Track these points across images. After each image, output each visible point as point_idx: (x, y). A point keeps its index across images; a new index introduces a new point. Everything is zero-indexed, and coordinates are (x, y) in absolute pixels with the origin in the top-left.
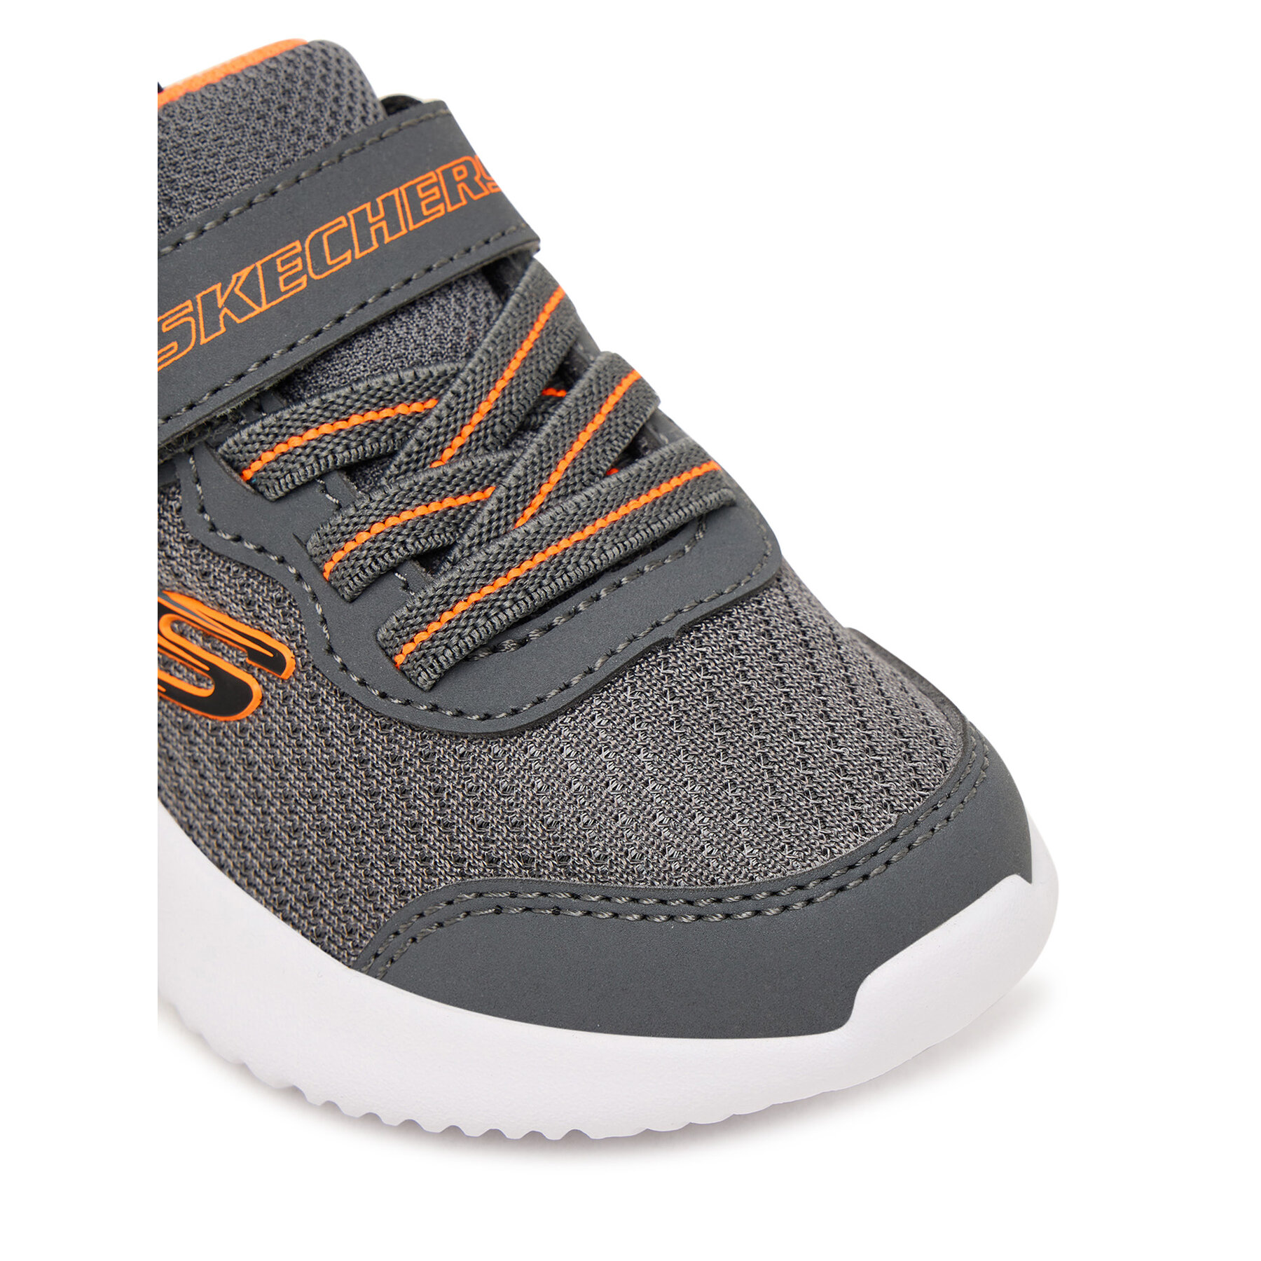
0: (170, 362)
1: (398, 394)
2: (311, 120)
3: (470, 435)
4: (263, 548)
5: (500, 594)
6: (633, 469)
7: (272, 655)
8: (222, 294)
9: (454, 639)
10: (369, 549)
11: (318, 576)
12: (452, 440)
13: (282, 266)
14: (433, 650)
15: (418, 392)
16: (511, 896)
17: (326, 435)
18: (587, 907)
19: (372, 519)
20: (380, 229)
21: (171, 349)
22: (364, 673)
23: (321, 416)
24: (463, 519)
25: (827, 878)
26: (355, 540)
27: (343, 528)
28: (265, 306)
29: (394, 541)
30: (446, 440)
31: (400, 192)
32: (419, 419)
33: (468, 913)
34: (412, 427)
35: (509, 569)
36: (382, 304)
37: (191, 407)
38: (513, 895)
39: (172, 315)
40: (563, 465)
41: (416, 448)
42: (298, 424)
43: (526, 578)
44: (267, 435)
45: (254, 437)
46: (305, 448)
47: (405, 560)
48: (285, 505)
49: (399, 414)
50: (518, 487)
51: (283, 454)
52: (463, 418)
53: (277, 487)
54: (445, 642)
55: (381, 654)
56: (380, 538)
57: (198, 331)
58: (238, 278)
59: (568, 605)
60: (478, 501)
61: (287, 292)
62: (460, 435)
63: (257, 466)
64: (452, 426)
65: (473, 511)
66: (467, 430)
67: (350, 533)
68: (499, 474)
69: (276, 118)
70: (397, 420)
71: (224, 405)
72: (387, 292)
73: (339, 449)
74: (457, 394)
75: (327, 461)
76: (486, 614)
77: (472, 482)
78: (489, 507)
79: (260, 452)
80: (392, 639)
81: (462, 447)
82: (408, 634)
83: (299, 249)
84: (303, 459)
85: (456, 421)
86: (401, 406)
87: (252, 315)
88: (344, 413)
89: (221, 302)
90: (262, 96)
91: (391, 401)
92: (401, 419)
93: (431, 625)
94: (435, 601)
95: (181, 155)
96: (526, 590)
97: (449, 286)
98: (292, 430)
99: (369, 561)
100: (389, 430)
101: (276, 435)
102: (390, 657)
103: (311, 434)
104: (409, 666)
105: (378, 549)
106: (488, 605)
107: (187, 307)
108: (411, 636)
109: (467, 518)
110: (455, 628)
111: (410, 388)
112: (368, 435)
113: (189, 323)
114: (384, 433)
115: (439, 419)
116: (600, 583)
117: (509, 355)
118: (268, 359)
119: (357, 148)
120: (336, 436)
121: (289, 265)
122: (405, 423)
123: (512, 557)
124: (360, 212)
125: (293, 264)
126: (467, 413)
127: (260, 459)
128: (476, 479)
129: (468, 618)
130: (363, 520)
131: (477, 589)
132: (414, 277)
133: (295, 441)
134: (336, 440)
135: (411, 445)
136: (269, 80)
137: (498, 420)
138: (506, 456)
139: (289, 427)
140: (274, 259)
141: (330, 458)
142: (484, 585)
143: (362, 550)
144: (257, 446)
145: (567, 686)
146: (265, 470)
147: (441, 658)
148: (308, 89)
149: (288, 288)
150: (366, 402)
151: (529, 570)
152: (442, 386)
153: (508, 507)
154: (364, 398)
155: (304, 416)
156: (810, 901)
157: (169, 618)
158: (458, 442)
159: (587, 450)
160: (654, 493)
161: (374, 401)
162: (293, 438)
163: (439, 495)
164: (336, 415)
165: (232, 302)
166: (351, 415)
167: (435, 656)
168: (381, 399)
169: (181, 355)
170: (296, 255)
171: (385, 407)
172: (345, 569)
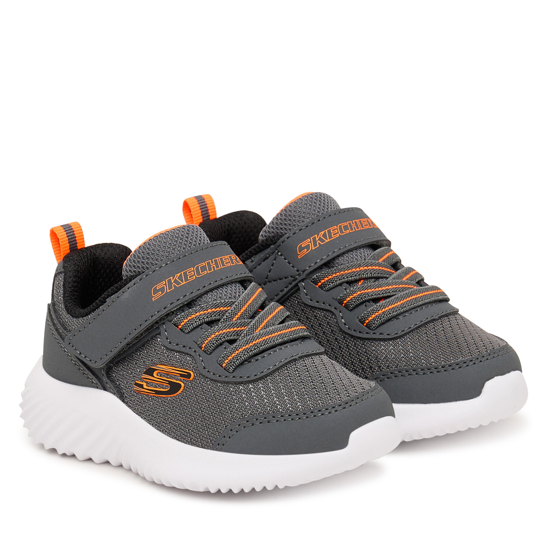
0: (159, 297)
1: (220, 305)
2: (194, 241)
3: (240, 315)
4: (184, 346)
5: (251, 347)
6: (284, 324)
7: (187, 374)
8: (173, 279)
9: (239, 358)
10: (215, 339)
11: (200, 350)
12: (235, 316)
13: (189, 273)
14: (233, 361)
15: (226, 305)
16: (256, 420)
17: (201, 314)
18: (277, 419)
19: (215, 332)
20: (214, 266)
21: (160, 293)
22: (214, 371)
23: (200, 310)
24: (239, 333)
25: (340, 405)
26: (211, 337)
27: (207, 335)
28: (184, 283)
29: (222, 336)
30: (234, 316)
31: (218, 259)
32: (226, 312)
33: (244, 427)
34: (224, 313)
35: (253, 341)
36: (215, 284)
37: (165, 308)
38: (257, 420)
39: (159, 285)
40: (265, 322)
41: (226, 318)
42: (194, 312)
43: (257, 344)
44: (185, 315)
45: (182, 316)
46: (196, 317)
47: (225, 342)
48: (190, 334)
49: (221, 310)
50: (254, 325)
51: (190, 319)
52: (238, 311)
53: (188, 329)
54: (237, 358)
55: (219, 365)
56: (218, 336)
57: (167, 289)
58: (177, 276)
59: (269, 352)
60: (243, 329)
61: (190, 280)
62: (237, 315)
63: (183, 323)
64: (235, 313)
65: (242, 332)
66: (239, 314)
67: (209, 335)
68: (248, 324)
69: (185, 239)
70: (220, 311)
71: (174, 307)
72: (216, 281)
73: (205, 317)
74: (236, 305)
75: (202, 320)
76: (247, 352)
77: (241, 325)
78: (247, 330)
79: (183, 320)
80: (222, 360)
81: (238, 318)
82: (226, 358)
83: (193, 269)
84: (196, 320)
85: (236, 311)
86: (221, 308)
87: (181, 285)
88: (206, 309)
89: (172, 281)
90: (181, 234)
91: (219, 306)
92: (221, 311)
93: (233, 355)
94: (233, 349)
95: (160, 248)
96: (257, 346)
97: (232, 283)
98: (192, 313)
99: (215, 342)
100: (218, 313)
101: (188, 315)
102: (221, 366)
103: (198, 314)
104: (227, 366)
105: (217, 338)
106: (248, 349)
107: (164, 283)
108: (227, 358)
109: (240, 333)
110: (239, 355)
111: (223, 304)
112: (213, 314)
113: (164, 287)
114: (217, 314)
115: (232, 311)
116: (277, 348)
117: (250, 298)
118: (186, 295)
119: (207, 247)
120: (204, 314)
121: (190, 273)
122: (222, 312)
123: (253, 339)
124: (208, 262)
125: (191, 273)
126: (239, 310)
127: (183, 322)
128: (242, 324)
129: (242, 352)
130: (213, 332)
131: (245, 346)
132: (223, 278)
133: (193, 316)
134: (204, 315)
135: (225, 317)
136: (183, 230)
137: (247, 312)
138: (250, 320)
139: (191, 313)
140: (186, 272)
141: (203, 320)
142: (246, 345)
143: (213, 339)
144: (183, 318)
145: (269, 369)
146: (185, 324)
147: (236, 363)
148: (193, 233)
149: (190, 279)
150: (212, 306)
151: (258, 342)
152: (232, 304)
153: (251, 330)
154: (211, 305)
155: (196, 310)
156: (336, 411)
157: (157, 372)
158: (237, 316)
159: (271, 319)
160: (290, 330)
161: (214, 306)
162: (193, 315)
163: (233, 327)
164: (204, 309)
165: (176, 281)
166: (208, 309)
167: (234, 362)
168: (216, 306)
169: (162, 295)
170: (192, 271)
171: (217, 308)
172: (208, 344)
